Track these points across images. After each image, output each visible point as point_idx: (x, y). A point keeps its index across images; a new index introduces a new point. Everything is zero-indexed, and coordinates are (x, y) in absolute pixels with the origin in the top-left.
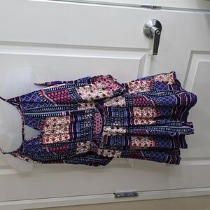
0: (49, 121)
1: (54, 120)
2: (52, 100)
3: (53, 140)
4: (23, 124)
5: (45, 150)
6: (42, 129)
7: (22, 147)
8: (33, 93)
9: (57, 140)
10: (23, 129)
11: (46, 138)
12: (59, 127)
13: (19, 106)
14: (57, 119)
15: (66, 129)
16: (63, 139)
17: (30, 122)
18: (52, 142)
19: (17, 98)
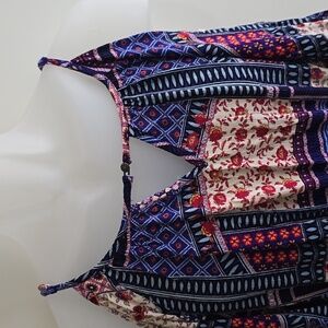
0: (221, 114)
1: (240, 110)
2: (224, 45)
3: (242, 194)
4: (127, 136)
5: (214, 244)
6: (197, 148)
7: (121, 240)
8: (157, 34)
9: (256, 192)
10: (126, 158)
11: (212, 191)
12: (256, 141)
13: (110, 76)
14: (250, 107)
15: (282, 153)
16: (280, 189)
17: (152, 124)
18: (237, 203)
19: (104, 50)
